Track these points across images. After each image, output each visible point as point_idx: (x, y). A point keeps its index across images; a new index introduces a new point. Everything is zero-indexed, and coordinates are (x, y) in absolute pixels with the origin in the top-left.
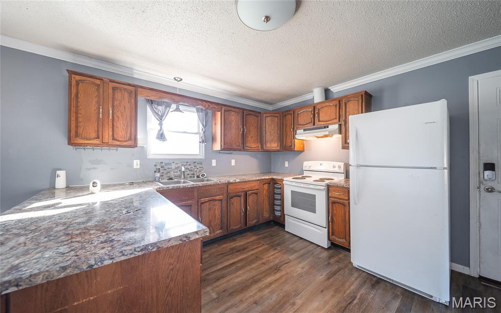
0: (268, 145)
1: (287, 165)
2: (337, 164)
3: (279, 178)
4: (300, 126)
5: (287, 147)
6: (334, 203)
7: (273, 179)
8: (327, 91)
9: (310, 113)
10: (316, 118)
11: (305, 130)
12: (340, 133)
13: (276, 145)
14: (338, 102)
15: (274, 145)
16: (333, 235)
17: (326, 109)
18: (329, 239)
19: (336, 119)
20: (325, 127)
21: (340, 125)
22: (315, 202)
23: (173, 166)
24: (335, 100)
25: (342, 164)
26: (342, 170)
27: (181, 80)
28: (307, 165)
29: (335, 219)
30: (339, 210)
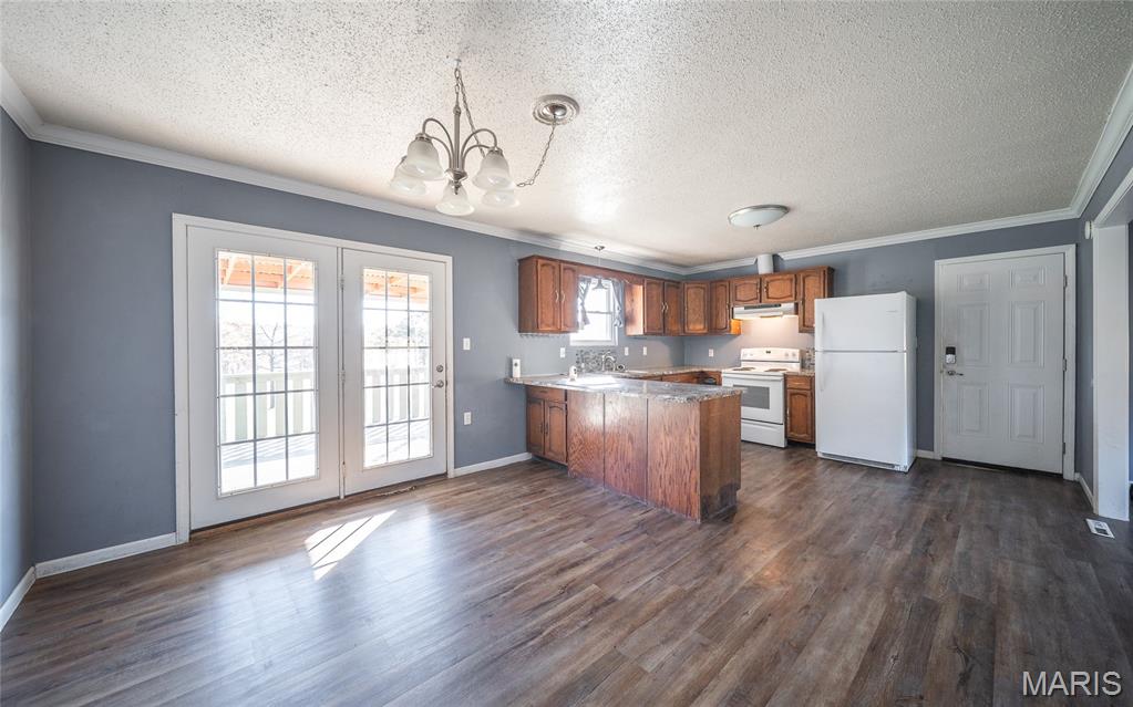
0: (691, 327)
1: (711, 353)
2: (790, 351)
3: (715, 370)
4: (738, 301)
5: (718, 329)
6: (792, 394)
7: (702, 372)
8: (775, 258)
9: (754, 287)
10: (764, 294)
11: (746, 308)
12: (797, 313)
13: (702, 327)
14: (793, 276)
15: (697, 327)
16: (791, 431)
17: (777, 283)
18: (786, 437)
19: (791, 296)
20: (776, 306)
21: (797, 305)
22: (768, 397)
23: (591, 355)
24: (789, 273)
25: (797, 351)
26: (797, 358)
27: (603, 248)
28: (746, 353)
29: (794, 412)
30: (800, 402)
